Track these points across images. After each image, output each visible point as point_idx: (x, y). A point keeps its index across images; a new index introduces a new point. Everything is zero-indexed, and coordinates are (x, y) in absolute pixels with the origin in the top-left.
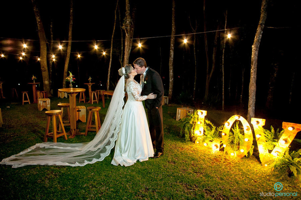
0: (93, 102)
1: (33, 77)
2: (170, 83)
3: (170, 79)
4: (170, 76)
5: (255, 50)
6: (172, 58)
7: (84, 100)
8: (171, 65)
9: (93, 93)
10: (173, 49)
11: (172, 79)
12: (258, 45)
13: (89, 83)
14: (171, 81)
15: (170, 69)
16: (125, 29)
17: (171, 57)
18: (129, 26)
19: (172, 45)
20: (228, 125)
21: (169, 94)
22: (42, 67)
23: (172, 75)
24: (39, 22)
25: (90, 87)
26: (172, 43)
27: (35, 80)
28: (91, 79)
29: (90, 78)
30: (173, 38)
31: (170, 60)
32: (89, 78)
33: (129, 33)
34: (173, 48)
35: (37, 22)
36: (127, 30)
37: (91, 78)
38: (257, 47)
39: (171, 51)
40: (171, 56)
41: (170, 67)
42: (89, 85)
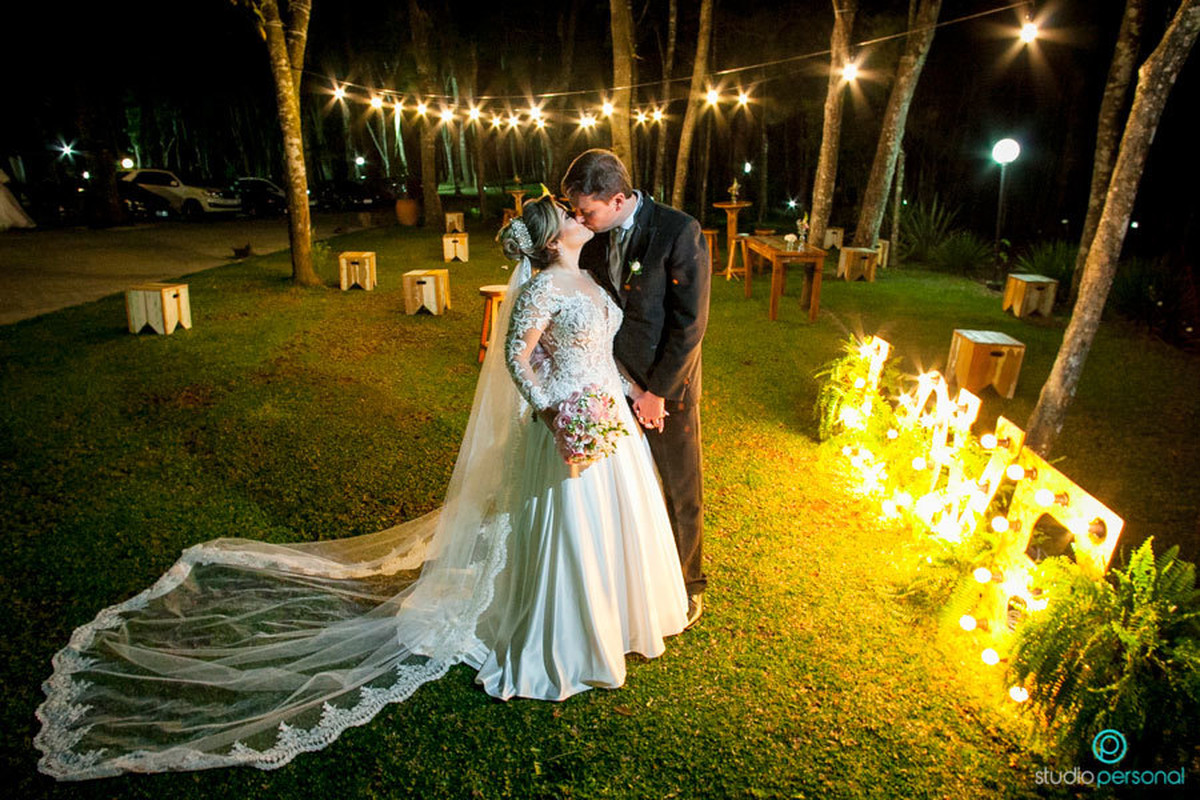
2: (1088, 216)
3: (1092, 196)
4: (1094, 180)
5: (1143, 92)
6: (1120, 87)
8: (1106, 121)
12: (1166, 64)
13: (730, 201)
15: (1098, 142)
17: (1114, 80)
20: (915, 404)
25: (732, 217)
28: (740, 190)
29: (735, 185)
31: (1106, 94)
32: (732, 184)
37: (739, 182)
38: (1155, 76)
40: (1118, 75)
41: (1099, 135)
42: (729, 209)
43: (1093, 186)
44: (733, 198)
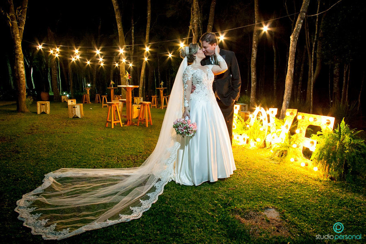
0: (164, 107)
1: (112, 82)
2: (252, 89)
3: (252, 84)
4: (252, 80)
5: (292, 41)
7: (156, 105)
8: (253, 66)
9: (163, 98)
10: (255, 47)
11: (255, 84)
12: (296, 36)
13: (161, 87)
14: (252, 85)
15: (252, 71)
16: (192, 29)
17: (253, 57)
18: (196, 25)
19: (255, 42)
20: (253, 117)
21: (251, 101)
22: (121, 73)
23: (254, 78)
24: (120, 29)
25: (162, 92)
26: (254, 39)
27: (113, 85)
28: (163, 84)
29: (162, 83)
30: (256, 34)
31: (252, 60)
32: (161, 82)
33: (196, 32)
34: (256, 45)
35: (118, 29)
36: (194, 30)
37: (163, 82)
38: (294, 38)
39: (253, 49)
40: (254, 56)
41: (252, 69)
42: (161, 89)
43: (252, 81)
44: (162, 86)
